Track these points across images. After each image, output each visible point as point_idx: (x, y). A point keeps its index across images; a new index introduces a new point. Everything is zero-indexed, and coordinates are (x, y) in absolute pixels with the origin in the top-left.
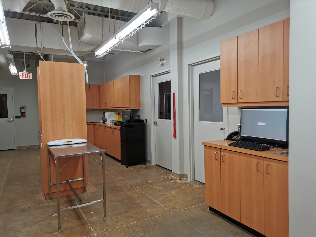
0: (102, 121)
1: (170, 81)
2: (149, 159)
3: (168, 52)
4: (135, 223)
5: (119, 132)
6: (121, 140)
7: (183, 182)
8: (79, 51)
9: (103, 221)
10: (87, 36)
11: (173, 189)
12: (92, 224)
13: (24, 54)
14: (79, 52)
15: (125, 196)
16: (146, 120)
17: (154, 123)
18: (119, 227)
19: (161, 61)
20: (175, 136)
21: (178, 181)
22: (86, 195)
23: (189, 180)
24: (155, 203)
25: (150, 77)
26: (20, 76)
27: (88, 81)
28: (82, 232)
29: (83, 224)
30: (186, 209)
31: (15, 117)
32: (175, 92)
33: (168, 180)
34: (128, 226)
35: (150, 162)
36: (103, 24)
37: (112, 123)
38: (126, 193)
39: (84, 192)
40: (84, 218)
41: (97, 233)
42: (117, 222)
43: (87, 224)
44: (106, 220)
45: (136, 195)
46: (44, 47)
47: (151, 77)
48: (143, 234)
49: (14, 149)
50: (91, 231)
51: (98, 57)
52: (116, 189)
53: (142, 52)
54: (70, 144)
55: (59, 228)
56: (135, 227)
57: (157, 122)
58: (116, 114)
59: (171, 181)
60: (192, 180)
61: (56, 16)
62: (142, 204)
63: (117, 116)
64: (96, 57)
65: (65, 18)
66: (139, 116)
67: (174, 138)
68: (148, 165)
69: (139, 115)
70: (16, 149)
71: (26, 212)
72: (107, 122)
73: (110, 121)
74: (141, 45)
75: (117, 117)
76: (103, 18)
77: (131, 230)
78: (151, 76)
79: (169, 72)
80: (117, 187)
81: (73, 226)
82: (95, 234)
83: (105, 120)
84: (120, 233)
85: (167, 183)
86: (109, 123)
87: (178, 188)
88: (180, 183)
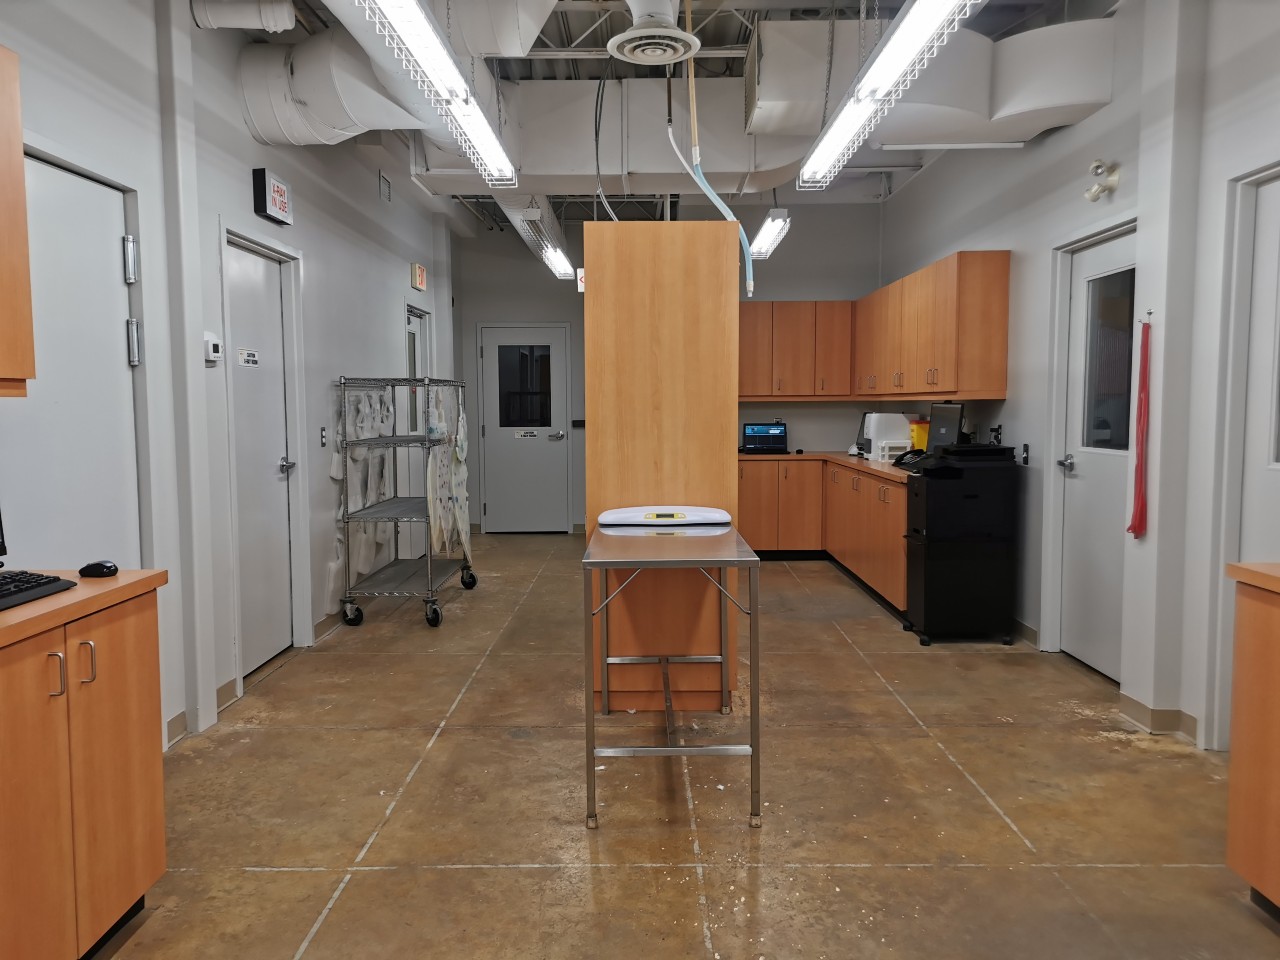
0: (854, 450)
1: (1132, 272)
2: (1029, 623)
3: (1131, 134)
4: (863, 865)
5: (902, 493)
6: (908, 530)
7: (1166, 746)
8: (752, 170)
9: (745, 827)
10: (768, 108)
11: (1101, 768)
12: (706, 829)
13: (592, 202)
14: (752, 174)
15: (869, 754)
16: (1026, 448)
17: (1061, 463)
18: (797, 865)
19: (1097, 174)
20: (1139, 528)
21: (1143, 739)
22: (724, 722)
23: (1201, 743)
24: (986, 810)
25: (1050, 254)
26: (579, 281)
27: (752, 289)
28: (661, 846)
29: (674, 822)
30: (1126, 870)
31: (570, 424)
32: (1152, 320)
33: (1093, 726)
34: (830, 871)
35: (1034, 636)
36: (832, 48)
37: (891, 457)
38: (878, 746)
39: (720, 711)
40: (685, 801)
41: (706, 865)
42: (796, 845)
43: (687, 823)
44: (758, 827)
45: (915, 759)
46: (631, 170)
47: (1059, 253)
48: (880, 916)
49: (566, 532)
50: (691, 851)
51: (809, 187)
52: (840, 722)
53: (1021, 145)
54: (667, 525)
55: (592, 815)
56: (859, 884)
57: (1075, 460)
58: (912, 422)
59: (1105, 734)
60: (1216, 747)
61: (636, 48)
62: (925, 803)
63: (913, 431)
64: (804, 187)
65: (665, 50)
66: (998, 431)
67: (1136, 538)
68: (1021, 647)
69: (1000, 427)
70: (571, 532)
71: (522, 740)
72: (870, 452)
73: (883, 449)
74: (1008, 110)
75: (914, 434)
76: (833, 25)
77: (838, 889)
78: (1058, 249)
79: (1129, 228)
80: (850, 715)
81: (642, 817)
82: (700, 865)
83: (865, 446)
84: (791, 889)
85: (1082, 739)
86: (879, 459)
87: (1130, 768)
88: (1144, 751)
